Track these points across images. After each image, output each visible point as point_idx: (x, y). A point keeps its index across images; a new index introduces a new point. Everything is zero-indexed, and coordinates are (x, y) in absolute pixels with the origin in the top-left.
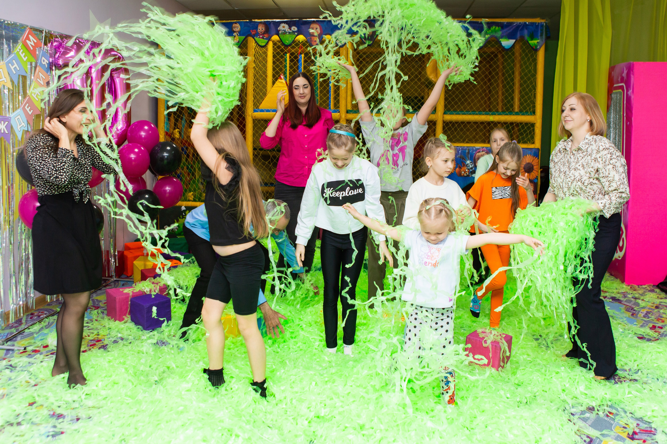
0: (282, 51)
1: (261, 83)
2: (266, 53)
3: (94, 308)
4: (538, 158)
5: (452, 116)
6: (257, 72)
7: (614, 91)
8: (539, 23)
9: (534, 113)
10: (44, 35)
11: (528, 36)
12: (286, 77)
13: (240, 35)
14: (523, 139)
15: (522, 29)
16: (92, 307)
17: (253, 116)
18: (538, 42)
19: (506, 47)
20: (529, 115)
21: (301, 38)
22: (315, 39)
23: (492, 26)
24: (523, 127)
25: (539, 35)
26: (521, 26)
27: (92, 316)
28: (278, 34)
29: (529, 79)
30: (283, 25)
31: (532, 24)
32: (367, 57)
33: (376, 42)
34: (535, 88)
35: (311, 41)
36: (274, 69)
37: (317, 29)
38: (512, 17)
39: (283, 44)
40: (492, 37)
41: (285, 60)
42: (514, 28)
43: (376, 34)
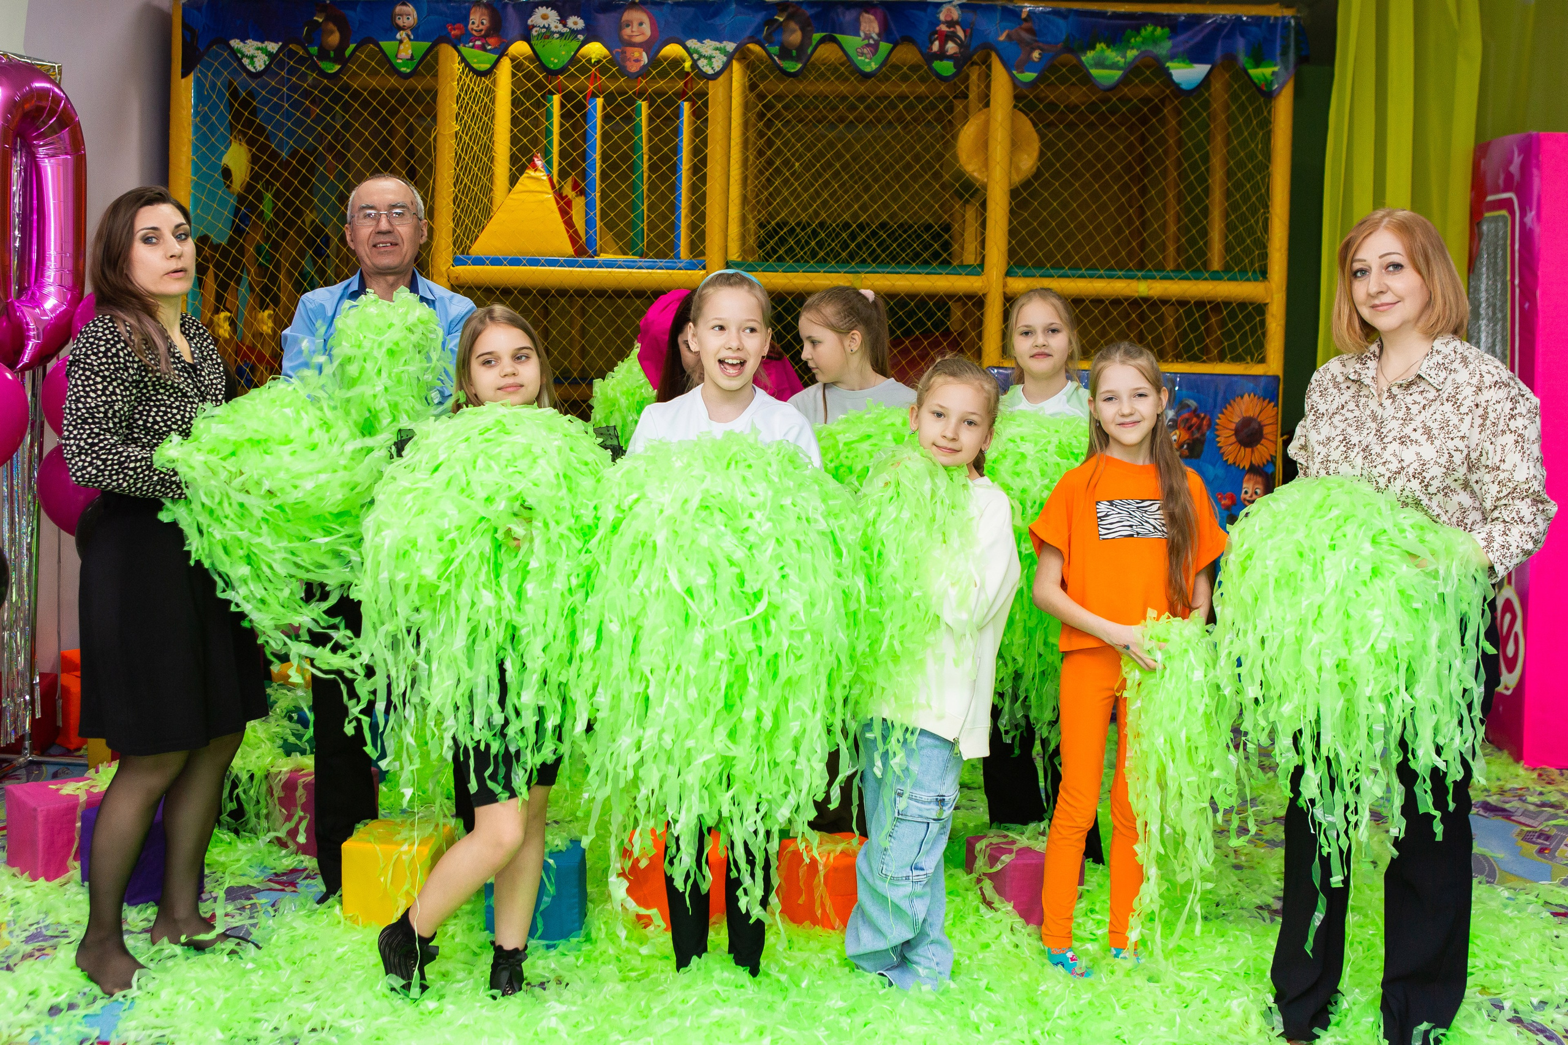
0: (539, 86)
1: (475, 180)
2: (490, 92)
4: (1276, 405)
6: (466, 149)
7: (1487, 215)
8: (1276, 18)
9: (1263, 274)
11: (1247, 54)
12: (549, 163)
13: (416, 39)
14: (1233, 348)
15: (1230, 35)
17: (452, 276)
18: (1273, 73)
19: (1184, 86)
20: (1248, 280)
21: (595, 50)
22: (636, 55)
23: (1145, 25)
24: (1232, 315)
25: (1278, 52)
26: (1224, 26)
28: (527, 38)
29: (1249, 177)
30: (542, 10)
31: (1258, 20)
32: (785, 108)
33: (813, 64)
34: (1265, 202)
36: (514, 140)
37: (641, 24)
39: (543, 67)
40: (1143, 55)
41: (549, 115)
42: (1206, 31)
43: (814, 43)
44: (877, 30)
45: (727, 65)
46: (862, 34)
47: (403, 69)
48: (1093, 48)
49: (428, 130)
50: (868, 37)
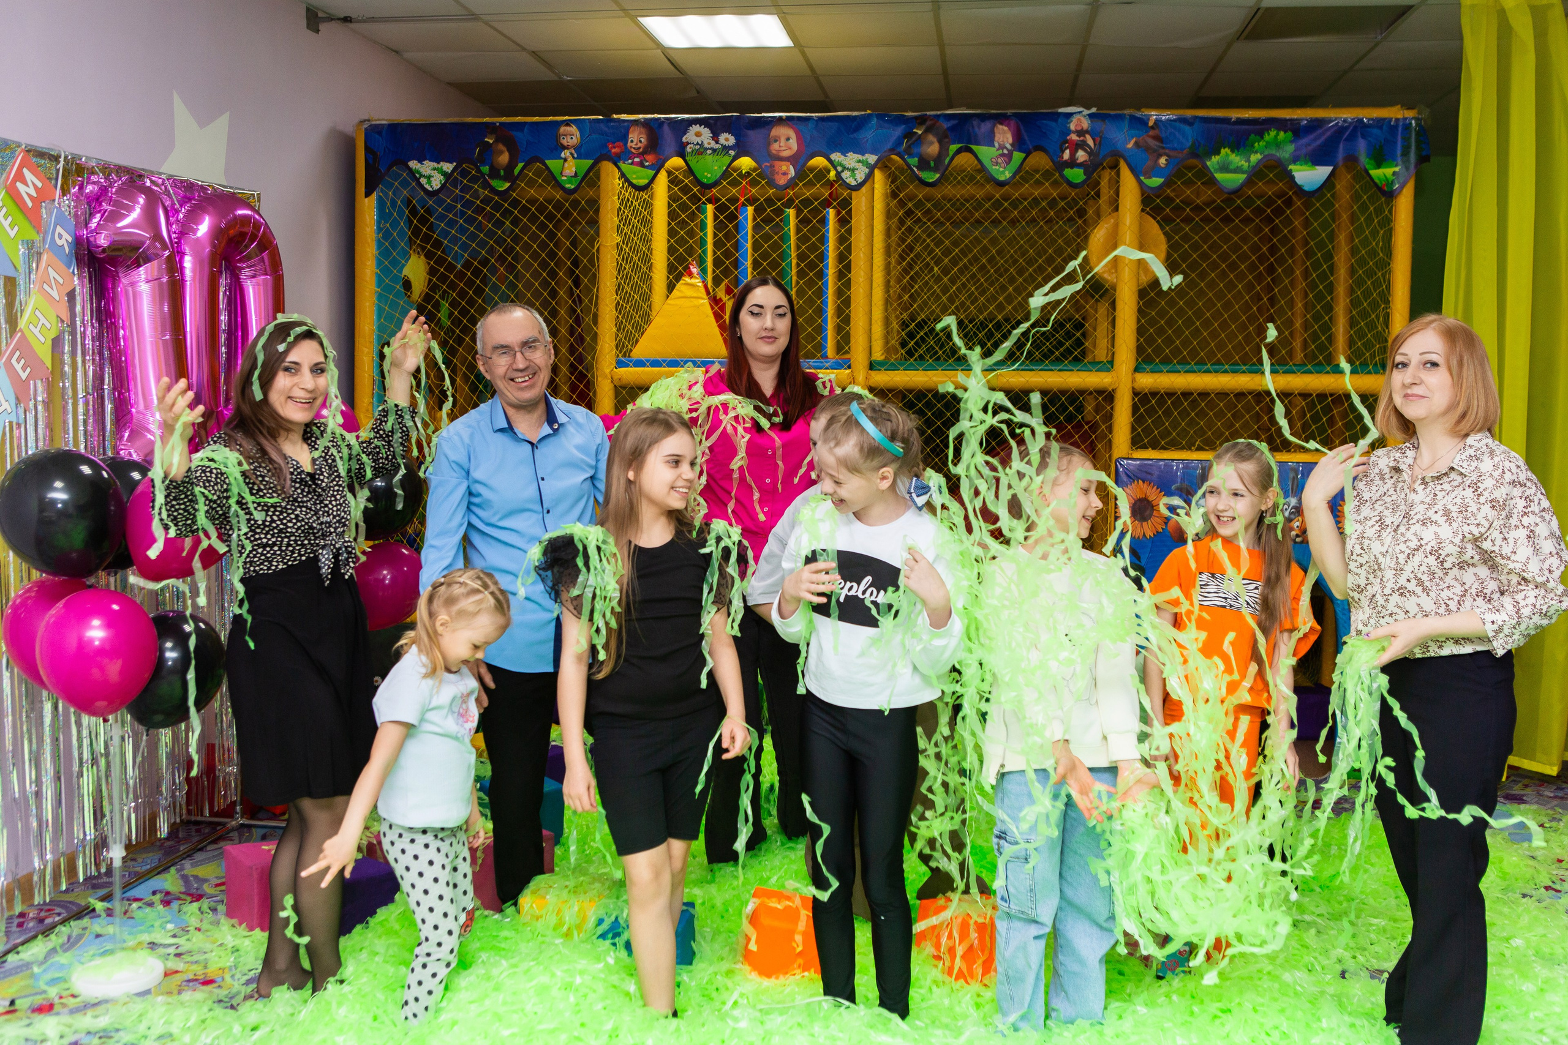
0: (694, 199)
1: (636, 288)
2: (648, 205)
3: (189, 899)
5: (1156, 376)
6: (626, 259)
8: (1397, 120)
10: (61, 166)
11: (1369, 156)
12: (704, 271)
13: (579, 157)
15: (1352, 137)
16: (183, 896)
17: (616, 377)
18: (1394, 173)
19: (1306, 188)
20: (1369, 373)
21: (746, 163)
22: (784, 168)
23: (1268, 130)
25: (1399, 153)
26: (1346, 128)
27: (186, 917)
28: (682, 155)
29: (1370, 274)
30: (696, 128)
31: (1380, 123)
35: (773, 173)
36: (671, 250)
37: (788, 139)
38: (1324, 106)
39: (697, 181)
40: (1267, 158)
41: (703, 226)
42: (1328, 134)
43: (951, 154)
44: (1010, 140)
45: (870, 176)
46: (996, 144)
47: (568, 186)
48: (1218, 153)
49: (592, 241)
50: (1002, 147)
